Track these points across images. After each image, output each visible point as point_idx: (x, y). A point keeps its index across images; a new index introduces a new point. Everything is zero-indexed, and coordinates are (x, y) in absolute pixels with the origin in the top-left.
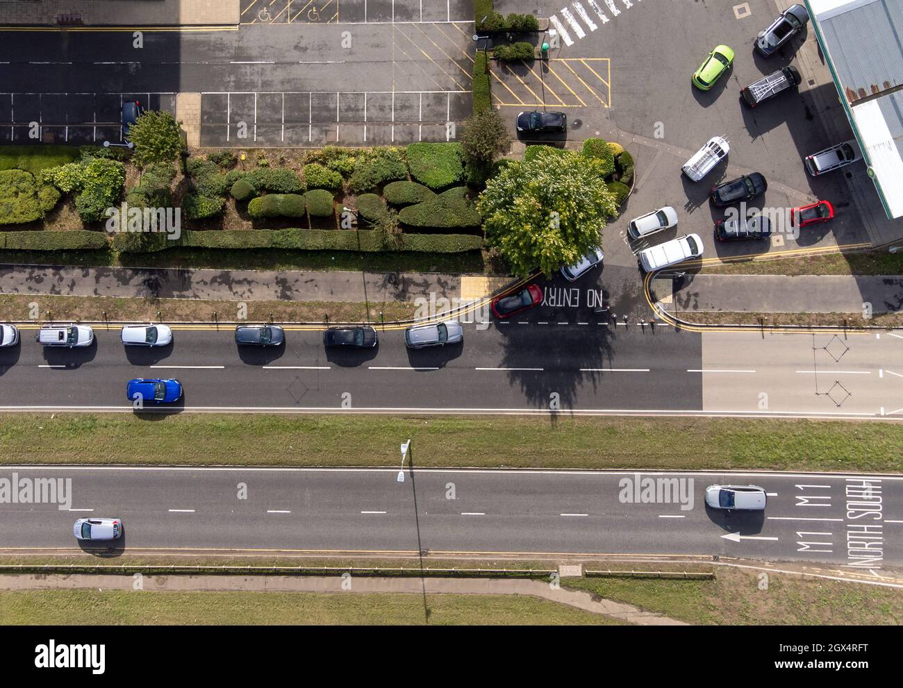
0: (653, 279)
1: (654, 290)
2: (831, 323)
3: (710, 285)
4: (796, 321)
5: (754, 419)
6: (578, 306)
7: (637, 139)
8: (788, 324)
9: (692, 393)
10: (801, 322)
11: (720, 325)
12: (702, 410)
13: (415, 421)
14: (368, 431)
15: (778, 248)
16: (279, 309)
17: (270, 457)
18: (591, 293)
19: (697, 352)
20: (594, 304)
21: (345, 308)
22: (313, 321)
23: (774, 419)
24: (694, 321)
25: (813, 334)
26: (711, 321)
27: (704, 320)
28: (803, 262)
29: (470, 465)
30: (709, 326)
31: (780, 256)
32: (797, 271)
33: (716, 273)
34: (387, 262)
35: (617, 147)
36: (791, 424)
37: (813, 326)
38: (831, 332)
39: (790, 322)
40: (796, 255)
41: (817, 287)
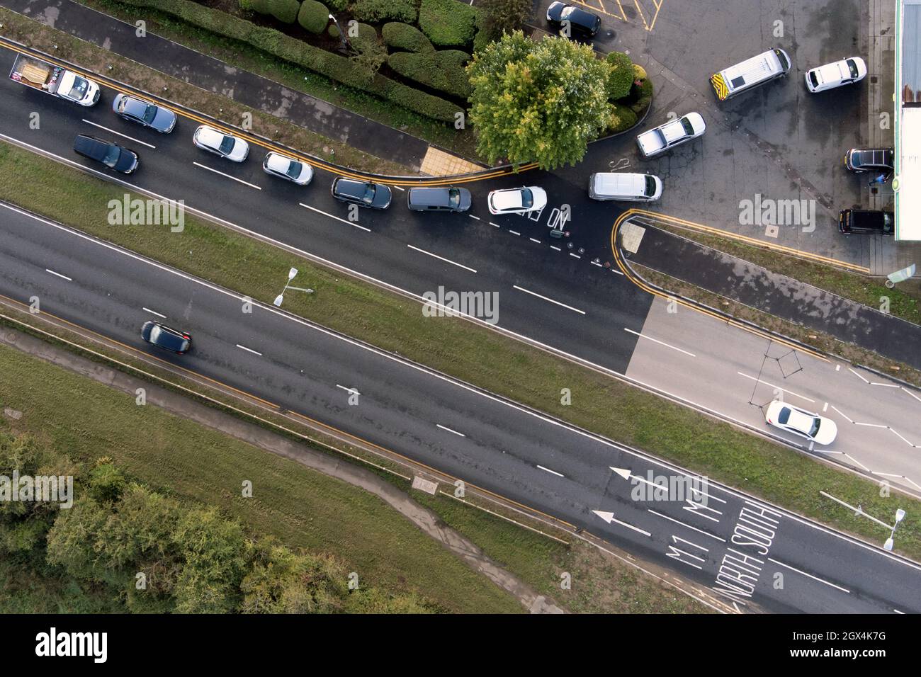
0: (626, 222)
1: (622, 233)
2: (794, 336)
3: (683, 249)
4: (758, 320)
5: (675, 404)
6: (537, 220)
7: (666, 73)
8: (750, 321)
9: (621, 355)
10: (763, 323)
11: (677, 294)
12: (624, 374)
13: (326, 274)
14: (274, 267)
15: (769, 239)
16: (231, 109)
17: (167, 254)
18: (556, 212)
19: (643, 314)
20: (555, 225)
21: (299, 134)
22: (261, 135)
23: (695, 411)
24: (652, 280)
25: (771, 341)
26: (669, 287)
27: (663, 283)
28: (789, 262)
29: (363, 340)
30: (664, 292)
31: (768, 247)
32: (778, 268)
33: (694, 240)
34: (359, 102)
35: (641, 72)
36: (712, 424)
37: (773, 332)
38: (790, 346)
39: (750, 317)
40: (785, 253)
41: (794, 293)
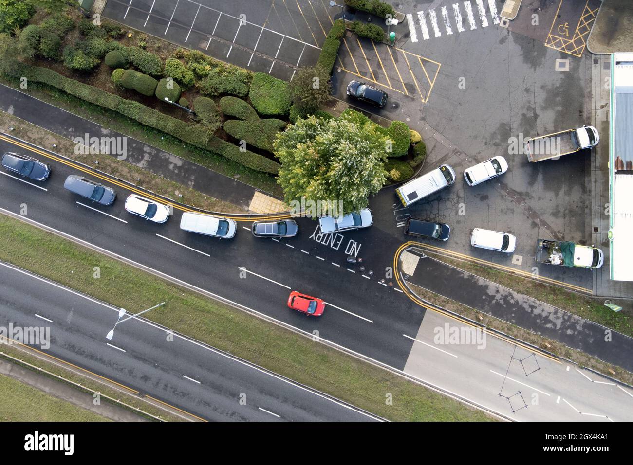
0: (405, 252)
1: (402, 260)
2: (534, 343)
3: (448, 274)
4: (506, 330)
5: (441, 395)
6: (337, 249)
7: (437, 136)
8: (499, 330)
9: (400, 356)
10: (510, 332)
11: (444, 308)
12: (403, 371)
13: (175, 290)
14: (135, 284)
15: (515, 266)
16: (106, 161)
17: (54, 274)
18: (352, 243)
19: (418, 323)
20: (351, 253)
21: (157, 180)
22: (128, 181)
23: (457, 401)
24: (424, 297)
25: (516, 346)
26: (438, 303)
27: (433, 300)
28: (530, 285)
29: (203, 341)
30: (434, 306)
31: (514, 273)
32: (522, 289)
33: (457, 266)
34: (203, 157)
35: (417, 136)
36: (470, 411)
37: (518, 339)
38: (531, 350)
39: (500, 327)
40: (527, 277)
41: (534, 310)
